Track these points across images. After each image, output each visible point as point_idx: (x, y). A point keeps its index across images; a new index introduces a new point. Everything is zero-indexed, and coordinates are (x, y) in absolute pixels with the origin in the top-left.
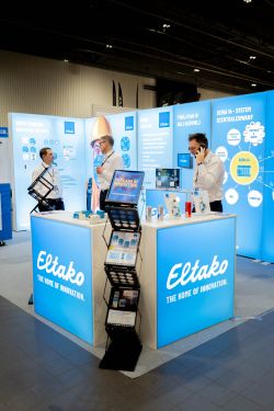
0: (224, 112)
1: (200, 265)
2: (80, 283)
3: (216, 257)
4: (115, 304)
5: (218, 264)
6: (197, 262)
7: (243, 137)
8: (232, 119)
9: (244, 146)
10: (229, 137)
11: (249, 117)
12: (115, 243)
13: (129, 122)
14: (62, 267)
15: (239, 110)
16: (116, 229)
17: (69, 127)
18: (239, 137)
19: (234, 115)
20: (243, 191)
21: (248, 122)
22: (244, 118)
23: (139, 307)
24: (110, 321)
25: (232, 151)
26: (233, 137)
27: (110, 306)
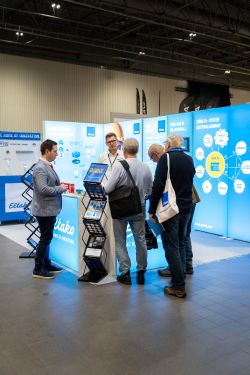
0: (201, 121)
2: (72, 233)
4: (91, 245)
7: (214, 141)
8: (206, 127)
9: (215, 147)
10: (205, 140)
11: (218, 125)
12: (91, 207)
13: (136, 127)
14: (63, 225)
15: (211, 120)
16: (92, 199)
17: (91, 131)
18: (211, 140)
19: (208, 123)
20: (215, 182)
21: (218, 129)
22: (214, 126)
23: (105, 246)
24: (87, 254)
25: (207, 151)
26: (208, 141)
27: (87, 246)
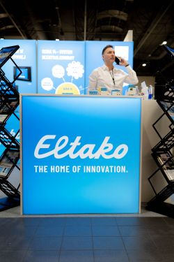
0: (49, 51)
1: (83, 142)
3: (107, 139)
5: (111, 146)
6: (78, 138)
7: (66, 72)
8: (56, 58)
9: (68, 78)
10: (54, 71)
11: (72, 58)
15: (61, 52)
18: (63, 72)
19: (58, 54)
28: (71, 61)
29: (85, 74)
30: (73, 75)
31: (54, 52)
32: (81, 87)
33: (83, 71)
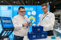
7: (31, 14)
8: (29, 10)
10: (28, 13)
28: (32, 11)
29: (36, 14)
30: (33, 14)
31: (28, 8)
32: (35, 17)
33: (36, 13)
